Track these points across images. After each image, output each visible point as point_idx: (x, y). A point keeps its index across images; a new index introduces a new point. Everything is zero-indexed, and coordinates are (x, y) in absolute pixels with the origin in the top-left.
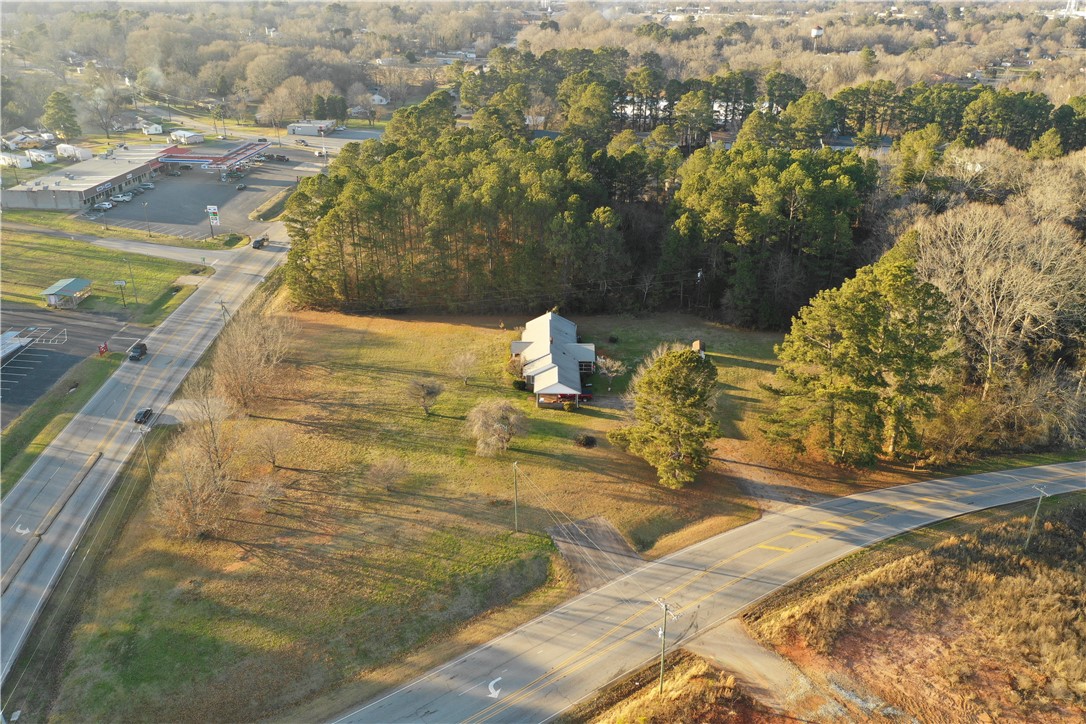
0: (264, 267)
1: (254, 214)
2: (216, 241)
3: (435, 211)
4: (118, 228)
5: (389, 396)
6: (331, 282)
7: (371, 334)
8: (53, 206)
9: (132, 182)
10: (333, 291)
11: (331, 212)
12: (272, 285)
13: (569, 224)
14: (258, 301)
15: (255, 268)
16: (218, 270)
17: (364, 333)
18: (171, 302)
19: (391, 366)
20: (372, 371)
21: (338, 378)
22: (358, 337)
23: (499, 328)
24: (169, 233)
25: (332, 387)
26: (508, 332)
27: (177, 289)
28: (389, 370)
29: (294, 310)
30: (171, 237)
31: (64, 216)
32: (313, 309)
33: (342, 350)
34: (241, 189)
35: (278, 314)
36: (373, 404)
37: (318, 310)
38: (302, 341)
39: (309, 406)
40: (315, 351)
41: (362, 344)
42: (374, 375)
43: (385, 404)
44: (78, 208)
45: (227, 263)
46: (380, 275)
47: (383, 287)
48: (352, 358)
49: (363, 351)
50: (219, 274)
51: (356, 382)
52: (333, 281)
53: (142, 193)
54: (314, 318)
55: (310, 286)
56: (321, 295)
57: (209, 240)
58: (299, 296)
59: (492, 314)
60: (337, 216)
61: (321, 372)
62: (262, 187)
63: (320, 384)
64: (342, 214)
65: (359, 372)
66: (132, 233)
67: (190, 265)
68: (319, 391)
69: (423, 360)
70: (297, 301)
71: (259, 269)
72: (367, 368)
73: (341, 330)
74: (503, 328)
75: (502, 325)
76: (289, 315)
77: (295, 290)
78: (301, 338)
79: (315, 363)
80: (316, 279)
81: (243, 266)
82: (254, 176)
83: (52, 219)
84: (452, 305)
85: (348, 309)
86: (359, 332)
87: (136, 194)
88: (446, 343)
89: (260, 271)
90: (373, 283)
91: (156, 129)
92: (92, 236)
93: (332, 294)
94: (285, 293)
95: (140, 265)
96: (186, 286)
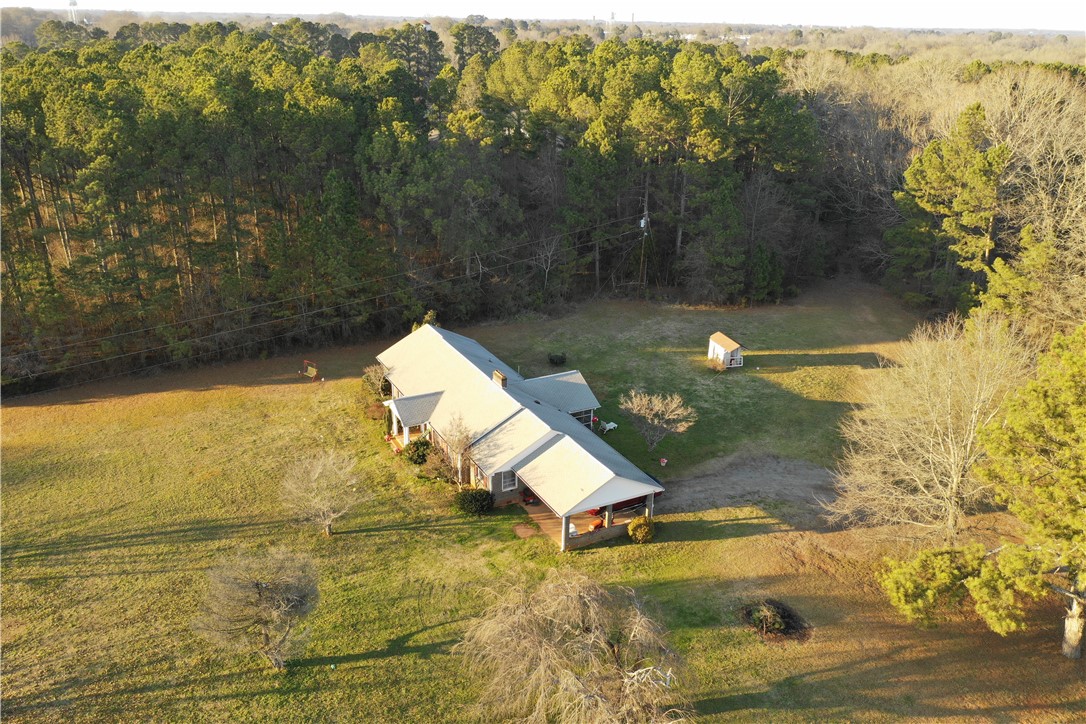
3: (97, 133)
5: (118, 634)
13: (409, 144)
19: (80, 529)
20: (24, 562)
23: (305, 379)
26: (331, 384)
28: (76, 544)
36: (74, 682)
42: (35, 570)
43: (115, 672)
59: (270, 354)
69: (166, 491)
74: (317, 378)
75: (312, 372)
84: (179, 348)
88: (204, 437)
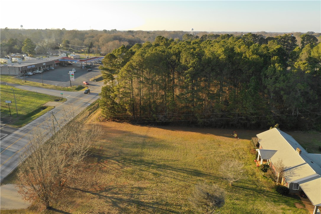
0: (92, 99)
1: (93, 79)
2: (72, 88)
3: (192, 62)
4: (30, 82)
5: (170, 194)
6: (125, 105)
7: (149, 138)
8: (8, 73)
9: (46, 67)
10: (126, 110)
11: (128, 63)
12: (93, 108)
13: (280, 71)
14: (85, 115)
15: (87, 100)
16: (68, 100)
17: (145, 137)
18: (38, 114)
19: (167, 163)
20: (153, 168)
21: (127, 172)
22: (141, 140)
24: (52, 84)
25: (122, 181)
26: (241, 140)
27: (44, 108)
28: (164, 167)
29: (103, 121)
30: (52, 86)
31: (10, 77)
32: (113, 121)
33: (130, 149)
34: (89, 71)
35: (93, 123)
36: (157, 203)
37: (117, 122)
38: (104, 141)
39: (102, 201)
40: (112, 149)
41: (144, 145)
42: (155, 171)
44: (18, 74)
45: (74, 97)
46: (154, 102)
47: (156, 108)
48: (137, 155)
49: (145, 150)
50: (68, 102)
51: (141, 178)
52: (127, 104)
53: (48, 71)
54: (114, 126)
55: (113, 107)
56: (119, 112)
57: (69, 87)
58: (107, 113)
60: (131, 66)
61: (115, 165)
62: (98, 71)
63: (113, 177)
64: (134, 64)
65: (143, 167)
66: (35, 84)
67: (56, 97)
68: (112, 184)
69: (189, 159)
70: (105, 116)
71: (89, 100)
72: (148, 164)
73: (130, 134)
74: (237, 137)
76: (99, 123)
77: (104, 109)
78: (103, 139)
79: (112, 158)
80: (116, 104)
81: (81, 99)
82: (96, 68)
83: (4, 78)
85: (134, 121)
86: (141, 136)
87: (45, 71)
88: (202, 147)
89: (89, 101)
90: (150, 106)
91: (64, 55)
92: (18, 85)
93: (125, 112)
94: (99, 112)
95: (32, 96)
96: (50, 106)
